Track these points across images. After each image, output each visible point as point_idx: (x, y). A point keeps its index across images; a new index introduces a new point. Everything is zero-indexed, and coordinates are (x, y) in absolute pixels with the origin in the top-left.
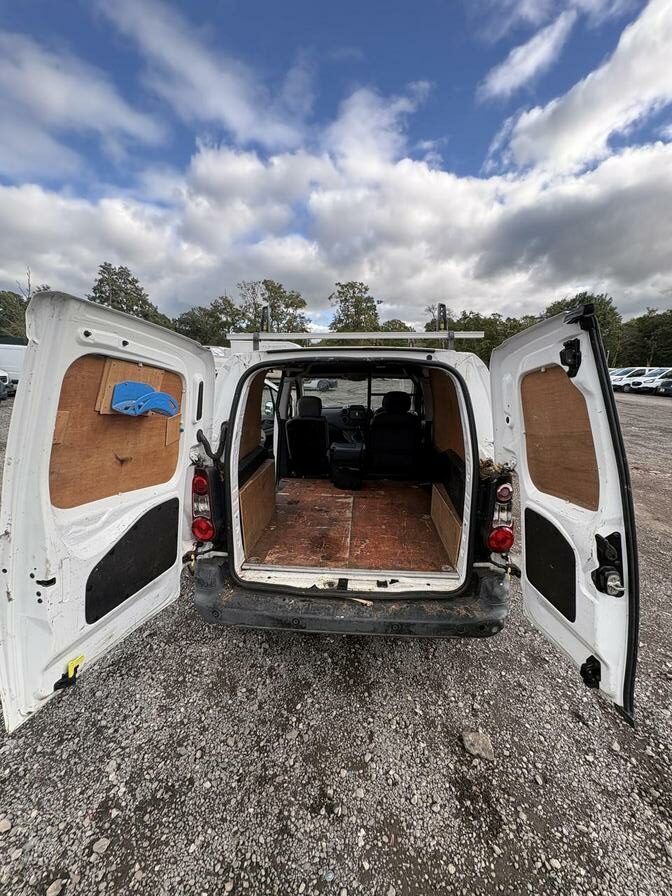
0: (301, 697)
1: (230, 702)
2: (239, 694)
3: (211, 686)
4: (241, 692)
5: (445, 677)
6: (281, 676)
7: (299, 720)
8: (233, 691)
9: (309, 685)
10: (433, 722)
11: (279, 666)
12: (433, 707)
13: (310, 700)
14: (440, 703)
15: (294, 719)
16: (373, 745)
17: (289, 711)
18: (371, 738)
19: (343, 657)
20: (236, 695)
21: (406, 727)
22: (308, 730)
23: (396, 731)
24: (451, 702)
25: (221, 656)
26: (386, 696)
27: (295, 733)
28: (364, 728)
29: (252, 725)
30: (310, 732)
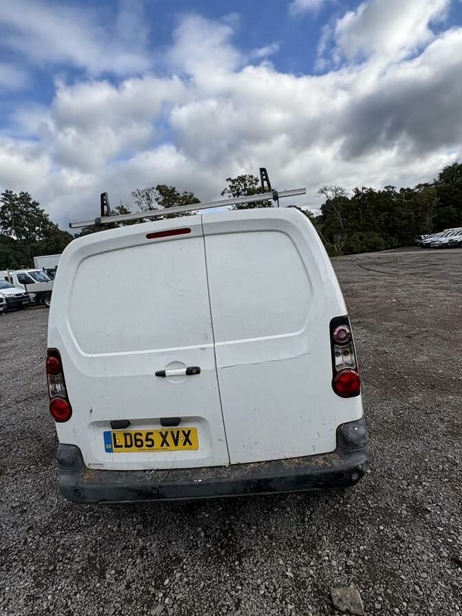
0: (170, 573)
1: (98, 585)
2: (108, 576)
3: (80, 571)
4: (110, 574)
5: (320, 538)
6: (152, 555)
7: (165, 596)
8: (102, 575)
9: (179, 560)
10: (304, 583)
11: (151, 545)
12: (304, 569)
13: (178, 575)
14: (312, 563)
15: (161, 595)
16: (239, 611)
17: (156, 587)
18: (237, 606)
19: (217, 529)
20: (105, 578)
21: (275, 590)
22: (173, 604)
23: (264, 596)
24: (325, 561)
25: (94, 542)
26: (258, 562)
27: (160, 608)
28: (232, 596)
29: (117, 605)
30: (176, 606)
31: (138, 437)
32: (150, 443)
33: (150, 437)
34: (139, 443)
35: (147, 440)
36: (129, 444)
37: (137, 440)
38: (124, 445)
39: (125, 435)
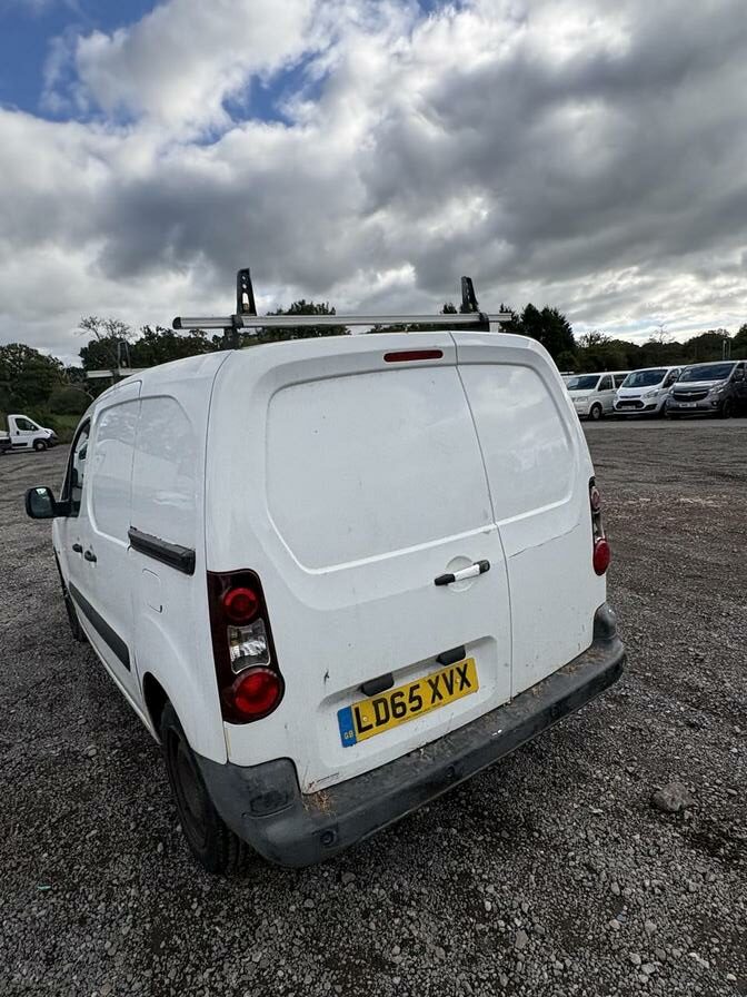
0: (476, 894)
1: (397, 980)
2: (397, 959)
3: (339, 989)
4: (397, 956)
5: (576, 763)
6: (421, 893)
7: (508, 920)
8: (380, 963)
9: (466, 876)
10: (618, 810)
11: (400, 886)
12: (602, 798)
13: (491, 889)
14: (602, 789)
15: (502, 923)
16: (604, 874)
17: (484, 920)
18: (591, 869)
19: (462, 817)
20: (393, 965)
21: (607, 833)
22: (530, 920)
23: (603, 845)
24: (608, 781)
25: (297, 942)
26: (554, 820)
27: (522, 935)
28: (575, 867)
29: (462, 976)
30: (536, 920)
31: (398, 700)
32: (416, 703)
33: (415, 693)
34: (399, 710)
35: (412, 699)
36: (383, 717)
37: (395, 706)
38: (374, 722)
39: (375, 704)
